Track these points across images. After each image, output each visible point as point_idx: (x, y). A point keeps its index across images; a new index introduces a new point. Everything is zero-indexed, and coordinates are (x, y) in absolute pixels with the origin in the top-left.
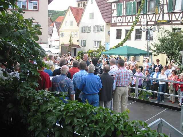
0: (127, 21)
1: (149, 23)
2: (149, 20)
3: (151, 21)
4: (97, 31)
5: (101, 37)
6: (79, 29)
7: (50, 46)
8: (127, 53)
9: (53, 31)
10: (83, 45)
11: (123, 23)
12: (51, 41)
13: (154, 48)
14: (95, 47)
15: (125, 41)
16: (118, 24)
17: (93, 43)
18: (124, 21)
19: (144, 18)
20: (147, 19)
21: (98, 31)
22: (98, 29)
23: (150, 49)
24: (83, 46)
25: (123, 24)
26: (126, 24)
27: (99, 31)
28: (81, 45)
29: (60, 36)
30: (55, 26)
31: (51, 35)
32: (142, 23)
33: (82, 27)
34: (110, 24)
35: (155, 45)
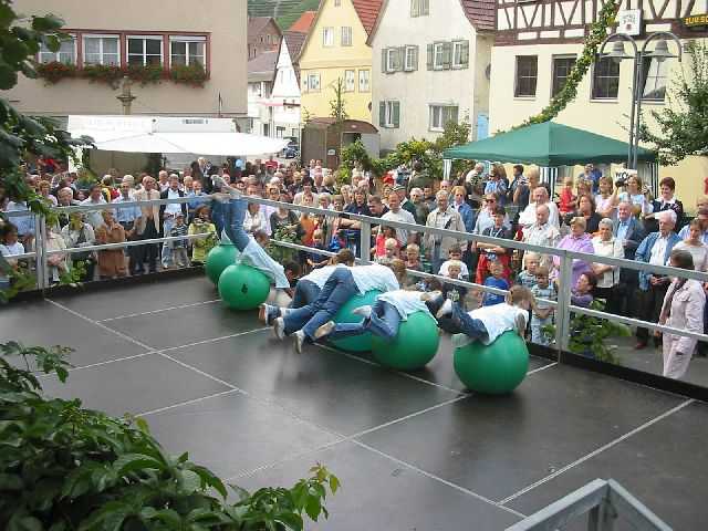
0: (559, 22)
1: (649, 28)
2: (649, 16)
3: (658, 20)
4: (441, 67)
5: (456, 88)
6: (372, 56)
7: (266, 126)
8: (547, 154)
9: (277, 70)
10: (387, 121)
11: (543, 28)
12: (271, 108)
13: (664, 131)
14: (435, 129)
15: (558, 109)
16: (522, 36)
17: (427, 113)
18: (547, 23)
19: (629, 7)
20: (642, 12)
21: (447, 66)
22: (446, 57)
23: (646, 137)
24: (387, 124)
25: (544, 35)
26: (556, 34)
27: (450, 63)
28: (382, 124)
29: (304, 87)
30: (284, 48)
31: (270, 85)
32: (621, 30)
33: (384, 52)
34: (492, 35)
35: (667, 119)
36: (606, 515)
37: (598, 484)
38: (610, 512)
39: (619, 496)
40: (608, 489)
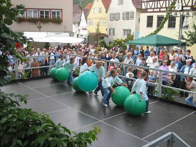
0: (159, 6)
1: (184, 8)
2: (184, 5)
3: (187, 6)
4: (126, 19)
5: (130, 25)
6: (107, 16)
7: (78, 35)
8: (156, 43)
9: (81, 20)
10: (111, 34)
12: (79, 30)
13: (188, 37)
14: (125, 36)
16: (149, 10)
17: (122, 31)
18: (156, 7)
19: (178, 3)
20: (182, 4)
21: (128, 19)
22: (128, 16)
23: (183, 38)
25: (155, 10)
26: (158, 10)
28: (110, 35)
29: (88, 24)
30: (83, 13)
31: (79, 23)
33: (111, 14)
34: (140, 10)
35: (189, 34)
36: (172, 142)
37: (170, 133)
38: (173, 141)
39: (175, 137)
40: (172, 135)
